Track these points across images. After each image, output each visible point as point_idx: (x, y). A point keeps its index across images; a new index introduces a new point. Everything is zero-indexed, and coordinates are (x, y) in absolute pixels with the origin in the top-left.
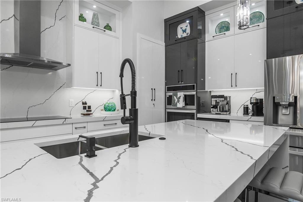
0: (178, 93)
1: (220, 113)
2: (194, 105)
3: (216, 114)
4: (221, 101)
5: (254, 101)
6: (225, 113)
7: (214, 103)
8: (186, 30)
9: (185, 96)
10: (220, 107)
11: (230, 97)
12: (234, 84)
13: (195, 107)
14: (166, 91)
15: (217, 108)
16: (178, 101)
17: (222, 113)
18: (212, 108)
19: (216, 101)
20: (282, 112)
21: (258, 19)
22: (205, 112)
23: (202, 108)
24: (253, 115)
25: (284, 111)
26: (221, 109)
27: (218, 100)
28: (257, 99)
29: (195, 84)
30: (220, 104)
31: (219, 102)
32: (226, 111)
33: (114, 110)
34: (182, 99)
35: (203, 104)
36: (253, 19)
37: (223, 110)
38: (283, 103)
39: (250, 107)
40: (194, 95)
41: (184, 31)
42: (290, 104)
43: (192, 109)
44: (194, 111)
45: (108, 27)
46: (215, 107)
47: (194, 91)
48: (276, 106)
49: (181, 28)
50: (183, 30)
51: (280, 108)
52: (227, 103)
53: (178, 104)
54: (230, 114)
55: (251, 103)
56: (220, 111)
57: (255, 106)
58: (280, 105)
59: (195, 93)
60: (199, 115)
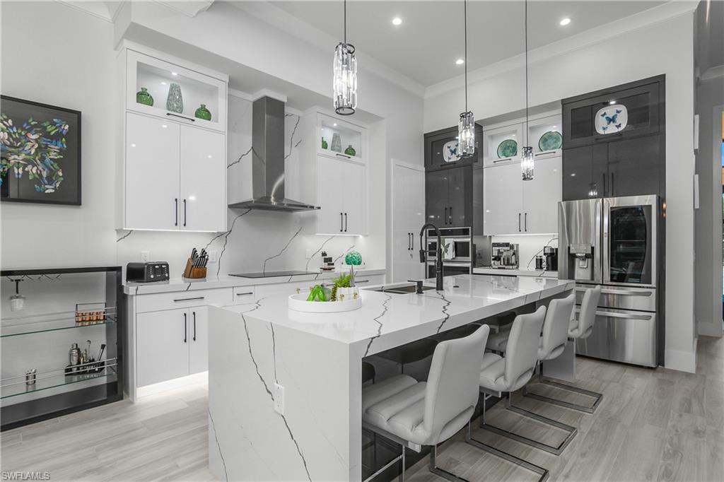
0: (446, 239)
1: (504, 266)
2: (468, 256)
3: (499, 268)
4: (505, 251)
5: (548, 251)
6: (511, 267)
7: (495, 253)
8: (455, 150)
9: (456, 243)
10: (504, 259)
11: (517, 245)
12: (523, 227)
13: (470, 259)
14: (428, 236)
15: (500, 259)
16: (446, 251)
17: (506, 267)
18: (493, 259)
19: (499, 250)
20: (579, 264)
21: (555, 140)
22: (483, 266)
23: (479, 260)
24: (548, 269)
25: (581, 263)
26: (506, 262)
27: (502, 249)
28: (552, 249)
29: (470, 228)
30: (505, 254)
31: (502, 253)
32: (512, 265)
33: (359, 263)
34: (451, 248)
35: (479, 254)
36: (549, 141)
37: (508, 263)
38: (579, 255)
39: (544, 258)
40: (468, 243)
41: (454, 152)
42: (587, 256)
43: (466, 262)
44: (469, 265)
45: (350, 151)
46: (497, 258)
47: (468, 238)
48: (572, 257)
49: (449, 147)
50: (451, 151)
51: (577, 260)
52: (514, 254)
53: (446, 254)
54: (517, 268)
55: (545, 254)
56: (504, 264)
57: (549, 258)
58: (577, 257)
59: (470, 239)
60: (476, 270)
